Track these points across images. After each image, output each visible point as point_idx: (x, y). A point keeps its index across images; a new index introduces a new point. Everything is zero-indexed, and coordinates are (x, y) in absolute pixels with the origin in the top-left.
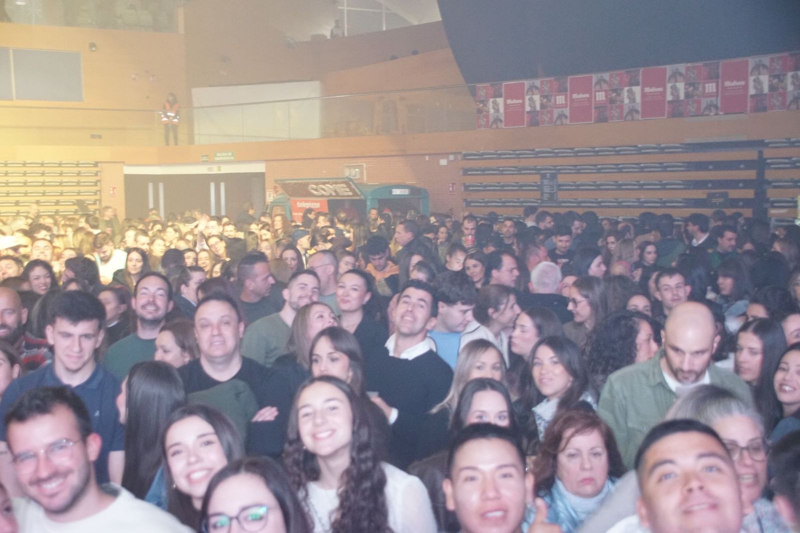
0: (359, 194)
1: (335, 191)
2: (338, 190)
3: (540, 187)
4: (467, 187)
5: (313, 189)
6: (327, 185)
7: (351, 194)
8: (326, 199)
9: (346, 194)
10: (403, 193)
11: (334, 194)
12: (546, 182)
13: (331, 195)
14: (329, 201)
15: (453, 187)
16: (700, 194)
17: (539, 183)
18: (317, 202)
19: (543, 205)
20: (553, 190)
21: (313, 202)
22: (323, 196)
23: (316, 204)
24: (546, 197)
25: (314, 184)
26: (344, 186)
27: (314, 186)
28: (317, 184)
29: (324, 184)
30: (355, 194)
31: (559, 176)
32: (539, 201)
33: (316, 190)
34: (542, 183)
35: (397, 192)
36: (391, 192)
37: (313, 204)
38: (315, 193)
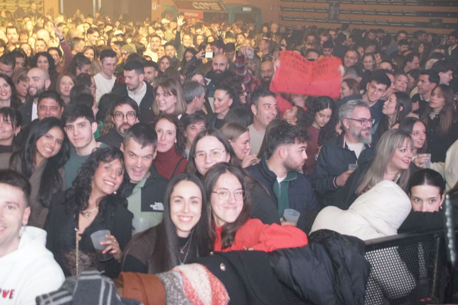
0: (225, 9)
1: (210, 7)
2: (212, 7)
3: (328, 11)
4: (282, 8)
5: (196, 5)
6: (205, 3)
7: (220, 9)
8: (202, 12)
9: (216, 9)
10: (248, 10)
11: (208, 8)
12: (332, 8)
13: (206, 9)
14: (204, 13)
15: (273, 8)
16: (426, 20)
17: (328, 8)
18: (196, 13)
19: (329, 21)
20: (337, 13)
21: (194, 13)
22: (201, 9)
23: (195, 14)
24: (332, 17)
25: (197, 2)
26: (217, 4)
27: (197, 3)
28: (198, 2)
29: (203, 2)
30: (222, 9)
31: (341, 5)
32: (327, 19)
33: (197, 6)
34: (330, 8)
35: (245, 9)
36: (242, 9)
37: (194, 14)
38: (196, 7)
